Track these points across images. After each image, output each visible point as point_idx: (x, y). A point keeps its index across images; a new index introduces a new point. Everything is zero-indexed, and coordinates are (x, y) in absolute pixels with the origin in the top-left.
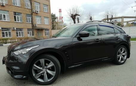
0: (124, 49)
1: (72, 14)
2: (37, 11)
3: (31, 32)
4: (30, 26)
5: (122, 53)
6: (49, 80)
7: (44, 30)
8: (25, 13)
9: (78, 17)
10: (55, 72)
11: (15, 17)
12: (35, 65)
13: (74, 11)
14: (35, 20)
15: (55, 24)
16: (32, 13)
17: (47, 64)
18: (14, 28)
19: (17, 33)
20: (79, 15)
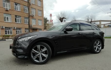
0: (100, 42)
1: (60, 18)
2: (33, 15)
3: (28, 31)
4: (27, 26)
5: (97, 44)
6: (43, 61)
7: (38, 30)
8: (24, 16)
9: (65, 19)
10: (48, 55)
11: (16, 19)
12: (33, 50)
13: (62, 15)
14: (31, 22)
15: (46, 25)
16: (29, 16)
17: (42, 49)
18: (14, 28)
19: (17, 32)
20: (66, 18)
